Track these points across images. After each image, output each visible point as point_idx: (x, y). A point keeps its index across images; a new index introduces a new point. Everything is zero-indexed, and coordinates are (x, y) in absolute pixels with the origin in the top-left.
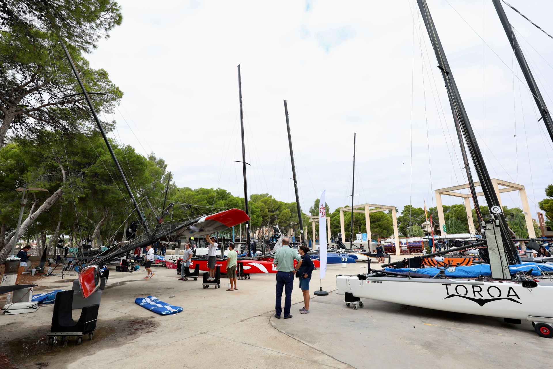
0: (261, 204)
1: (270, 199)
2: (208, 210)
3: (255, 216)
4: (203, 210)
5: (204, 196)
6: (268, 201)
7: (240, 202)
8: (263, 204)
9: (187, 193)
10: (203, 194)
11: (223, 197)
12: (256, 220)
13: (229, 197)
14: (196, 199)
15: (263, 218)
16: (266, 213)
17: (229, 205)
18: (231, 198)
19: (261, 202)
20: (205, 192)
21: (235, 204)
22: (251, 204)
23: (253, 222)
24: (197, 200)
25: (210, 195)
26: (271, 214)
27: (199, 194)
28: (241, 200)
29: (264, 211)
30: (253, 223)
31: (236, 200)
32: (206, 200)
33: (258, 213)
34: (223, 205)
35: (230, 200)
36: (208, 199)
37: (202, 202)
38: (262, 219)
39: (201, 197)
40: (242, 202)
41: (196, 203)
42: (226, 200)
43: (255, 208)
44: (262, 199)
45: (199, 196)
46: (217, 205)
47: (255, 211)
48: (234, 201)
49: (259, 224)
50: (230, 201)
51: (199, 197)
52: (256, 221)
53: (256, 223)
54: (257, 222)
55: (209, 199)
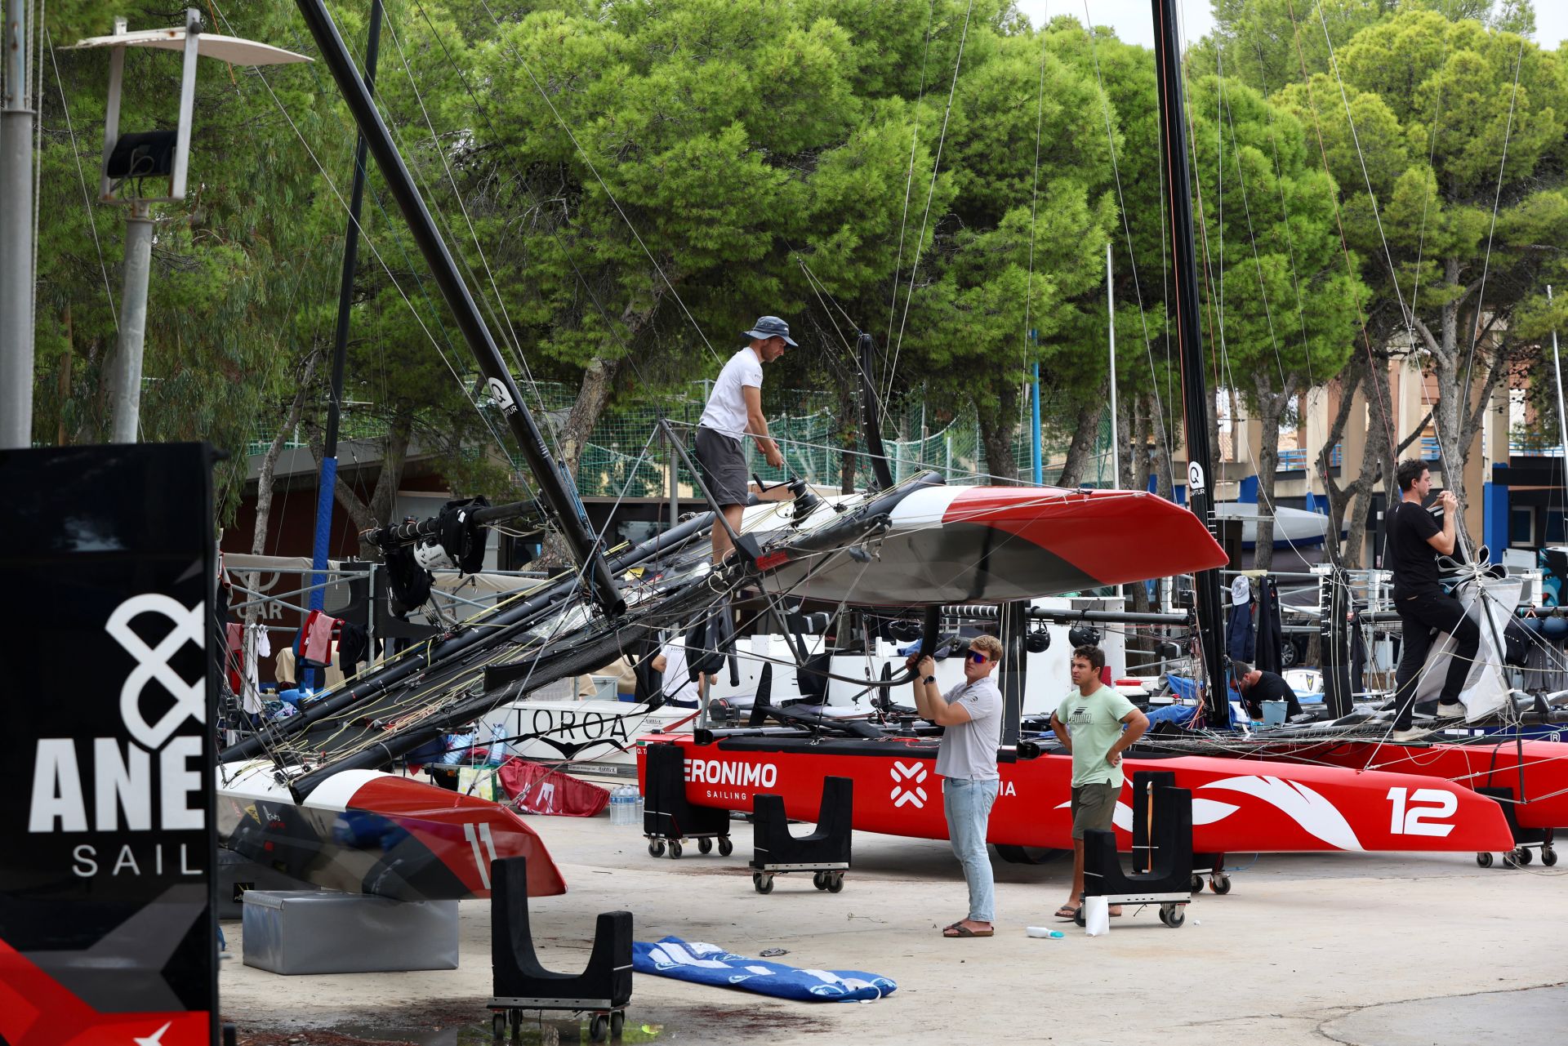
0: (1346, 109)
1: (1462, 41)
2: (763, 226)
3: (1274, 267)
4: (711, 222)
5: (713, 78)
6: (1433, 63)
7: (1103, 109)
8: (1374, 100)
9: (535, 41)
10: (704, 47)
11: (910, 57)
12: (1289, 305)
13: (979, 59)
14: (630, 113)
15: (1373, 274)
16: (1416, 217)
17: (977, 147)
18: (997, 67)
19: (1351, 72)
20: (716, 24)
21: (1043, 139)
22: (1226, 113)
23: (1255, 336)
24: (643, 121)
25: (775, 58)
26: (1477, 219)
27: (661, 48)
28: (1110, 80)
29: (1384, 193)
30: (1251, 348)
31: (1059, 95)
32: (741, 115)
33: (1312, 229)
34: (922, 159)
35: (985, 97)
36: (756, 106)
37: (701, 144)
38: (1357, 291)
39: (687, 90)
40: (1126, 104)
41: (628, 152)
42: (940, 87)
43: (1278, 171)
44: (1365, 40)
45: (660, 75)
46: (853, 165)
47: (1270, 209)
48: (1038, 107)
49: (1322, 349)
50: (992, 108)
51: (663, 90)
52: (1292, 320)
53: (1291, 340)
54: (1310, 333)
55: (769, 97)
